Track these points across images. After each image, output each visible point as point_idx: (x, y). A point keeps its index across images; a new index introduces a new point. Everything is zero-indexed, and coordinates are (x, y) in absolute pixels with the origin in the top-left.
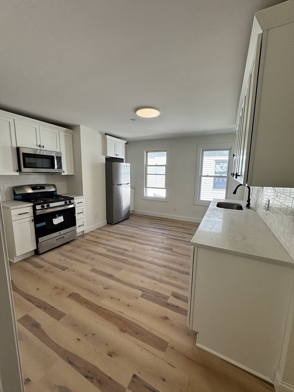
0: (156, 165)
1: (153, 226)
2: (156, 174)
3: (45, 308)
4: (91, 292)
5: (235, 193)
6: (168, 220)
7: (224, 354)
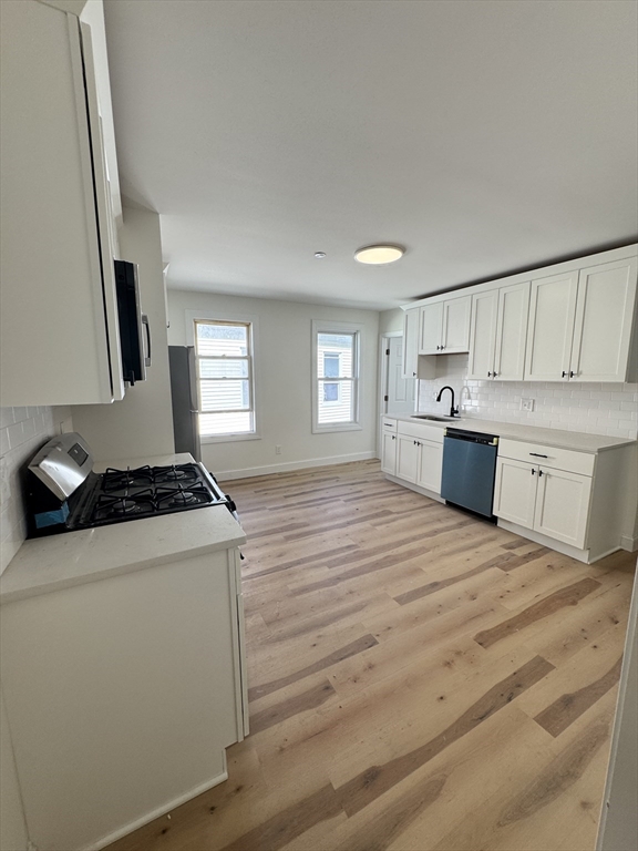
0: (223, 357)
1: (282, 495)
2: (224, 378)
3: (519, 686)
4: (479, 616)
5: (439, 399)
6: (273, 477)
7: (602, 553)
